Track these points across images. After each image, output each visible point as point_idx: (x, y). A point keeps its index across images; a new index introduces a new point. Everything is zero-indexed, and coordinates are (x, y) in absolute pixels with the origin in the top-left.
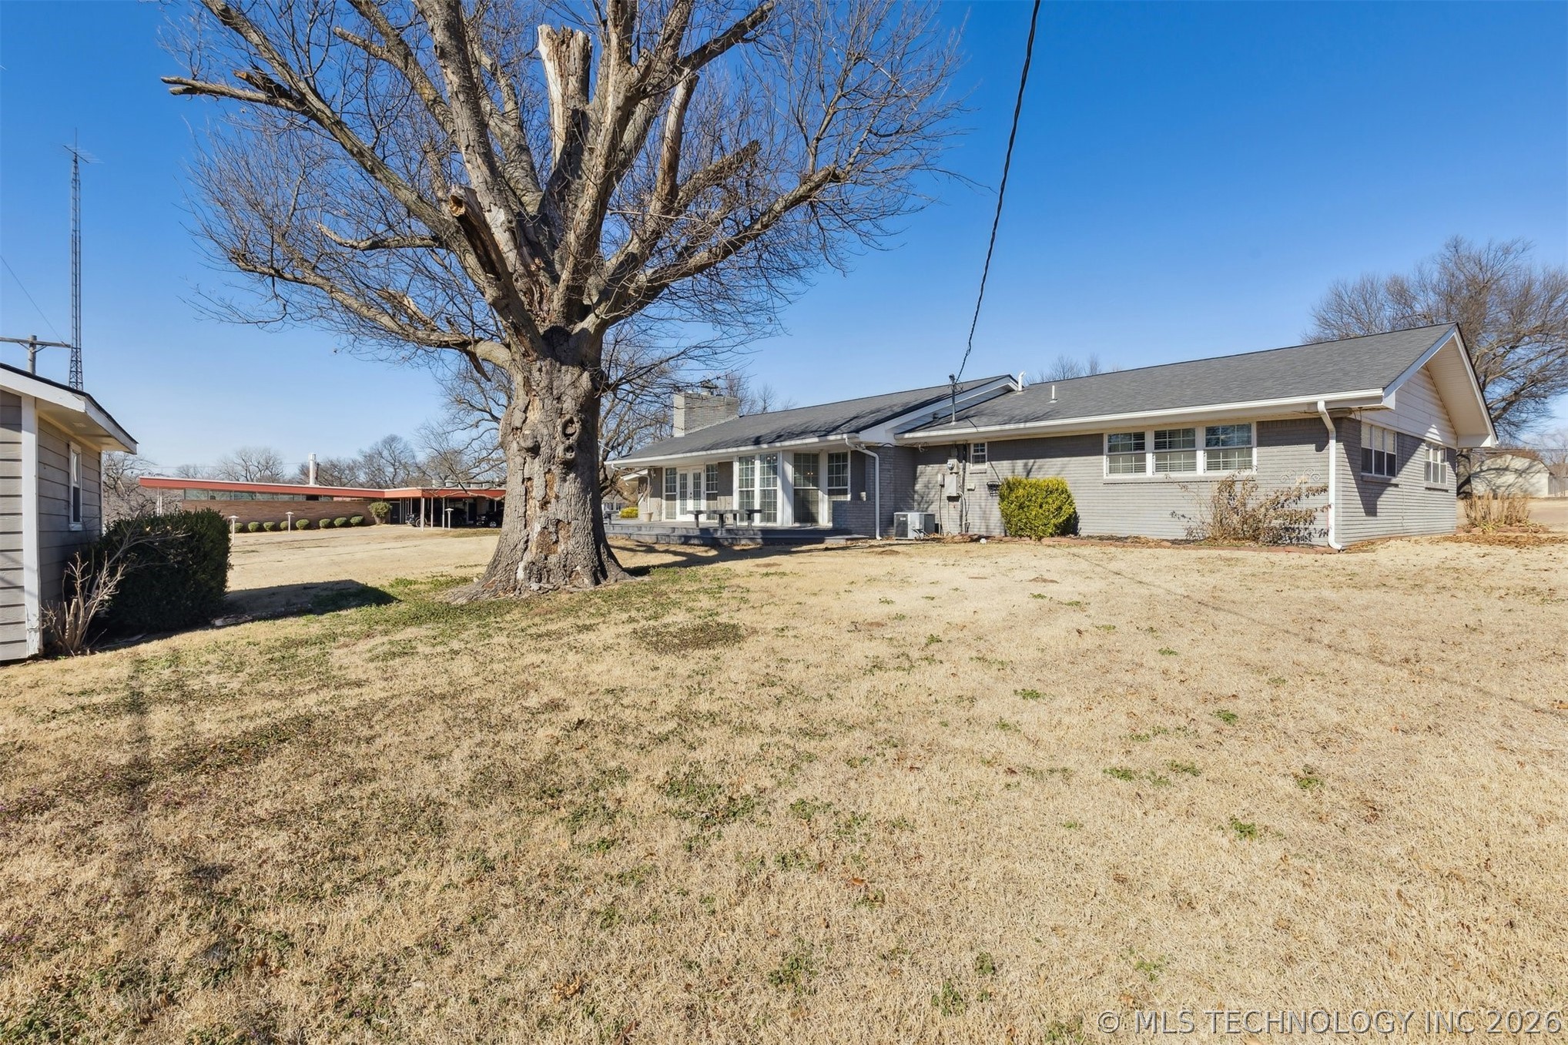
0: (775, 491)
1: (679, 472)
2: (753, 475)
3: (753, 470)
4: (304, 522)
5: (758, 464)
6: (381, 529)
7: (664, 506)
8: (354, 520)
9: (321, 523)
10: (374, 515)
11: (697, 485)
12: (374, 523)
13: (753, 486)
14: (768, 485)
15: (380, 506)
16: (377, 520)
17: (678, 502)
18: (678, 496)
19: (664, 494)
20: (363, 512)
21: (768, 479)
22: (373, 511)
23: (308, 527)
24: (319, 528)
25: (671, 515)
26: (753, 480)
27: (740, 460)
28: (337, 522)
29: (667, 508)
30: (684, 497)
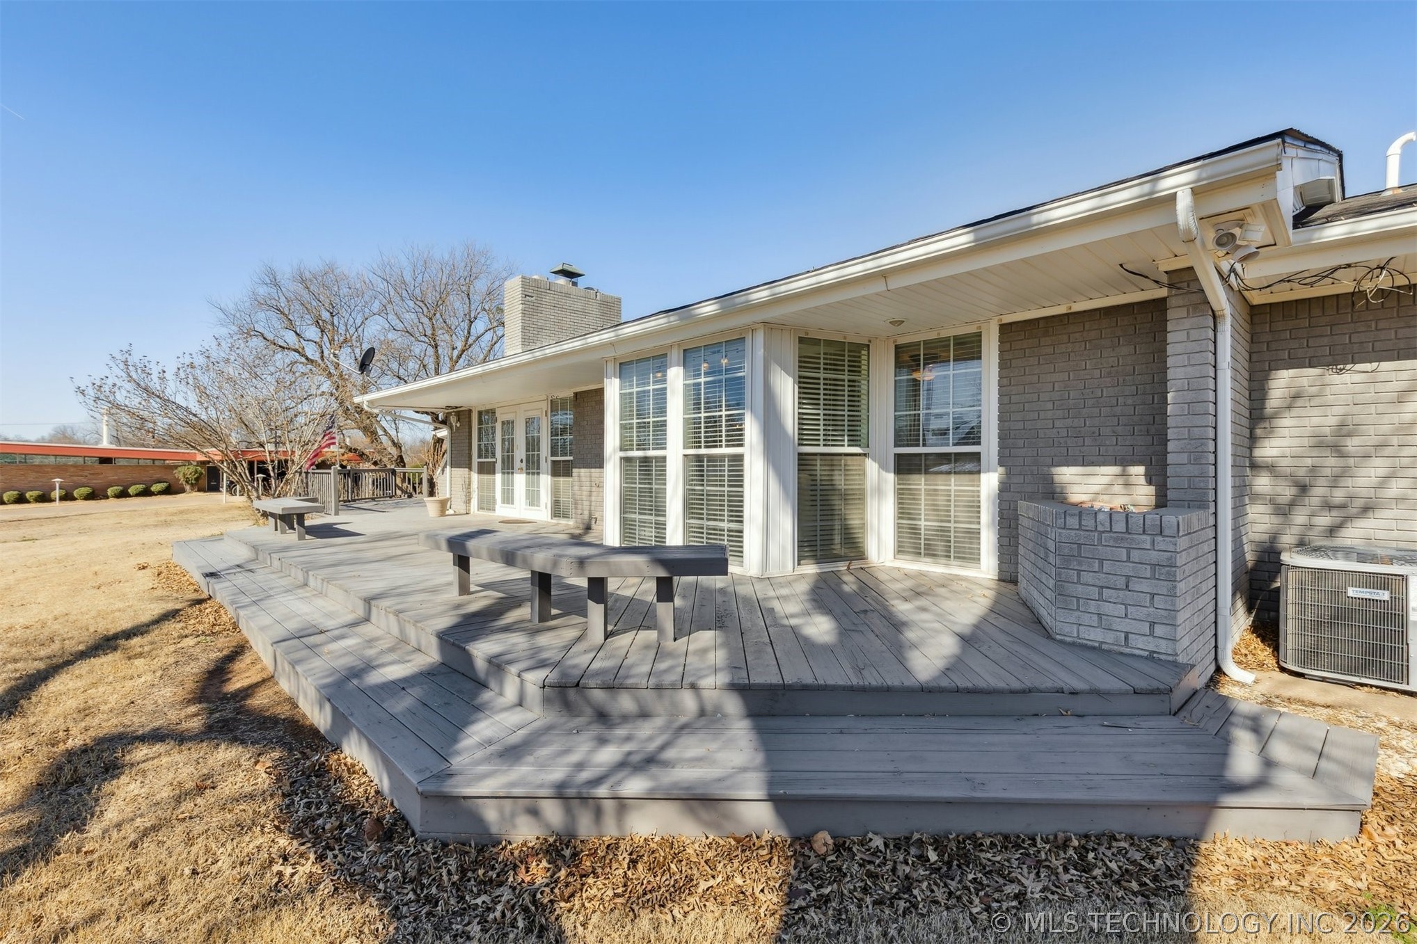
0: (739, 458)
1: (501, 416)
2: (662, 410)
3: (661, 395)
4: (85, 490)
5: (676, 377)
6: (192, 500)
7: (475, 485)
8: (156, 488)
9: (110, 492)
10: (182, 481)
11: (533, 444)
12: (182, 491)
13: (661, 445)
14: (713, 442)
15: (189, 471)
16: (188, 487)
17: (498, 477)
18: (499, 466)
19: (475, 460)
20: (169, 477)
21: (712, 423)
22: (181, 476)
23: (92, 496)
24: (107, 497)
25: (487, 503)
26: (661, 426)
27: (624, 368)
28: (131, 490)
29: (480, 488)
30: (508, 467)
